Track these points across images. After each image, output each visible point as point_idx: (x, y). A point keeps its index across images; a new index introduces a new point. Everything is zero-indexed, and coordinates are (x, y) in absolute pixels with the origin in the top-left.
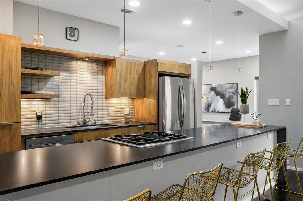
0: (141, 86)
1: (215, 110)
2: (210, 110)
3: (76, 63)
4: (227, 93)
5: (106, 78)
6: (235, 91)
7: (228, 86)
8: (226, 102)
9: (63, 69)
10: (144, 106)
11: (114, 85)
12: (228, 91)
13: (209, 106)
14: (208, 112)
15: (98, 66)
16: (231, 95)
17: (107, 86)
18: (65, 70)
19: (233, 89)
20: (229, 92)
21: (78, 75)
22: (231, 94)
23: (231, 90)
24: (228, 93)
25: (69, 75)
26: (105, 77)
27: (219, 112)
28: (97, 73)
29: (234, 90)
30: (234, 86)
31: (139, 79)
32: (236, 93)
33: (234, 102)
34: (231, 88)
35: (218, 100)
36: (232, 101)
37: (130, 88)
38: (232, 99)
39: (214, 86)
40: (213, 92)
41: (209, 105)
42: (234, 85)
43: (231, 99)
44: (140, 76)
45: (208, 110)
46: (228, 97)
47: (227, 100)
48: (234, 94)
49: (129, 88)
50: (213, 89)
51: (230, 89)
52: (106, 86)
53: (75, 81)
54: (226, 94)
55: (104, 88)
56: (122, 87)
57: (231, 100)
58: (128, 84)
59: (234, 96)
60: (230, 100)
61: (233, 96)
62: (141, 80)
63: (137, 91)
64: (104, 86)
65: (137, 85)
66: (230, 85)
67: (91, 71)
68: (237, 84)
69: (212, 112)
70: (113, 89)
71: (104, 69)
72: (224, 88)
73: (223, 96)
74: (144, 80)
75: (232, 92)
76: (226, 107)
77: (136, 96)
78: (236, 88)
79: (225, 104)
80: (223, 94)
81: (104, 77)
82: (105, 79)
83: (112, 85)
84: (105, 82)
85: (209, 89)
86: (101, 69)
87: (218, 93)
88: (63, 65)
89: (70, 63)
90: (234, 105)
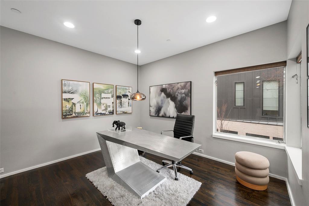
1: (165, 114)
2: (161, 115)
4: (179, 95)
6: (189, 91)
7: (180, 86)
8: (177, 105)
12: (179, 92)
13: (159, 110)
14: (158, 116)
16: (184, 97)
19: (186, 89)
20: (181, 93)
22: (184, 95)
23: (183, 91)
24: (180, 94)
27: (169, 117)
29: (187, 90)
30: (187, 86)
32: (190, 94)
33: (187, 105)
34: (184, 87)
35: (169, 103)
36: (184, 104)
38: (185, 102)
39: (164, 86)
40: (163, 94)
41: (159, 108)
42: (186, 84)
43: (183, 102)
45: (159, 114)
46: (180, 99)
47: (179, 103)
48: (187, 95)
50: (163, 90)
51: (182, 89)
54: (177, 95)
57: (183, 103)
59: (187, 98)
60: (182, 103)
61: (186, 98)
66: (183, 84)
68: (191, 82)
69: (163, 116)
72: (175, 89)
73: (174, 99)
75: (184, 93)
76: (177, 111)
78: (189, 88)
79: (176, 107)
80: (174, 96)
85: (159, 91)
87: (168, 95)
90: (187, 109)
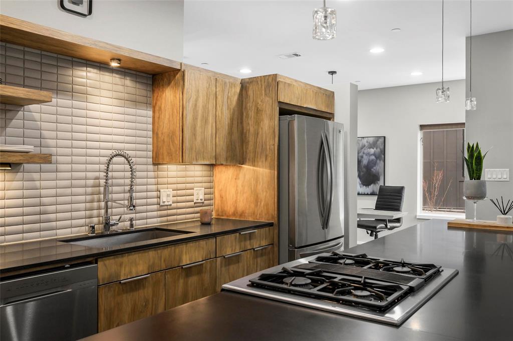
0: (236, 136)
3: (84, 74)
4: (364, 156)
5: (157, 115)
6: (381, 151)
7: (367, 142)
8: (362, 173)
9: (54, 85)
10: (240, 182)
11: (178, 133)
12: (366, 151)
15: (138, 86)
16: (373, 160)
17: (160, 135)
18: (58, 91)
19: (377, 149)
20: (369, 154)
21: (90, 105)
22: (373, 157)
23: (372, 151)
24: (366, 155)
25: (68, 102)
26: (154, 112)
28: (135, 103)
29: (379, 150)
30: (378, 142)
31: (232, 120)
32: (383, 156)
33: (378, 173)
34: (373, 145)
36: (374, 171)
37: (214, 142)
38: (375, 168)
42: (378, 141)
43: (372, 167)
44: (233, 114)
46: (366, 164)
47: (364, 170)
48: (378, 157)
49: (212, 142)
51: (370, 148)
52: (157, 134)
53: (83, 120)
55: (150, 140)
56: (199, 139)
57: (372, 170)
58: (210, 130)
59: (378, 161)
60: (370, 170)
61: (376, 162)
62: (235, 123)
63: (228, 147)
64: (150, 133)
65: (229, 133)
66: (371, 140)
67: (122, 95)
68: (385, 137)
70: (178, 141)
71: (149, 94)
72: (359, 146)
74: (242, 123)
75: (374, 154)
76: (362, 184)
77: (227, 160)
78: (382, 147)
79: (360, 176)
81: (150, 113)
82: (154, 117)
83: (173, 133)
84: (153, 124)
86: (144, 93)
88: (54, 78)
89: (70, 72)
90: (378, 179)
